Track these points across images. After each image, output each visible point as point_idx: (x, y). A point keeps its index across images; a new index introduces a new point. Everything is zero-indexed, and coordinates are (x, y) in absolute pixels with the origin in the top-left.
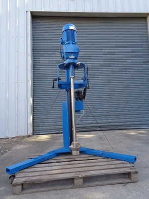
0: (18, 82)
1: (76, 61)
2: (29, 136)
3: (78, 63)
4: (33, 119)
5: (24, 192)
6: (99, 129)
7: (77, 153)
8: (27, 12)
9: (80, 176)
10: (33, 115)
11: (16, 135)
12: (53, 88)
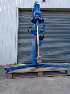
0: (11, 39)
1: (40, 18)
2: (16, 64)
3: (41, 19)
4: (18, 56)
5: (13, 78)
6: (49, 62)
7: (40, 61)
8: (17, 8)
9: (41, 71)
10: (18, 55)
11: (10, 64)
12: (29, 32)
